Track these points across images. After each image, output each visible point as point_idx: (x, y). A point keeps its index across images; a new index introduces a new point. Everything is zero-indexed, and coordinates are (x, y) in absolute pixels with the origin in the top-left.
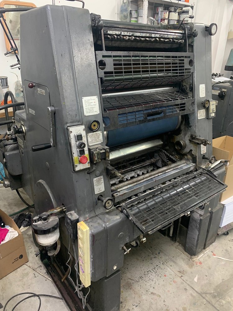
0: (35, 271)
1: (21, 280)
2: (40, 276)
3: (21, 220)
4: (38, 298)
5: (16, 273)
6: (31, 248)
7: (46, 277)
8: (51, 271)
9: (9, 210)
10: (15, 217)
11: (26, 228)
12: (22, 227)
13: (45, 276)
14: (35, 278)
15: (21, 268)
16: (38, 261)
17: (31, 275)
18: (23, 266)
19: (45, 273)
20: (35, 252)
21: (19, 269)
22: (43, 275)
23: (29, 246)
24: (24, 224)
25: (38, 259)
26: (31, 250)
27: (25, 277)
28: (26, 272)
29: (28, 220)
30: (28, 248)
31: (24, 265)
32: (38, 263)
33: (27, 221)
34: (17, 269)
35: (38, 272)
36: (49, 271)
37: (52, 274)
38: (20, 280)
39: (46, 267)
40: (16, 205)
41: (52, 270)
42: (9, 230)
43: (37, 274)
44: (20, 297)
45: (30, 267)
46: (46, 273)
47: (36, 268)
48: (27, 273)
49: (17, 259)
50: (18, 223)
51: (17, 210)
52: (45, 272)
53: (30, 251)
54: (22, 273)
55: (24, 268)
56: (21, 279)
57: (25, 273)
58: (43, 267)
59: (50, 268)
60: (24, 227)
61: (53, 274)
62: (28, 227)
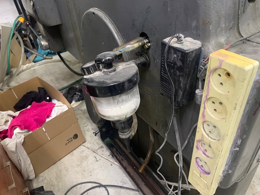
0: (96, 153)
1: (80, 165)
2: (102, 159)
3: (71, 94)
4: (104, 189)
5: (72, 156)
6: (87, 125)
7: (111, 161)
8: (117, 154)
9: (57, 85)
10: (64, 91)
11: (79, 103)
12: (73, 102)
13: (109, 160)
14: (97, 162)
15: (77, 149)
16: (98, 141)
17: (91, 158)
18: (79, 147)
19: (109, 156)
20: (93, 129)
21: (75, 152)
22: (107, 159)
23: (84, 123)
24: (75, 98)
25: (97, 139)
26: (87, 127)
27: (84, 161)
28: (84, 154)
29: (80, 94)
30: (84, 125)
31: (81, 147)
32: (97, 143)
33: (78, 94)
34: (73, 151)
35: (99, 154)
36: (114, 154)
37: (118, 157)
38: (78, 165)
39: (109, 148)
40: (64, 79)
41: (118, 152)
42: (55, 104)
43: (98, 158)
44: (80, 188)
45: (89, 149)
46: (111, 156)
47: (96, 149)
48: (86, 156)
49: (70, 140)
50: (68, 98)
51: (66, 84)
52: (109, 154)
53: (86, 129)
54: (80, 156)
55: (82, 150)
56: (79, 163)
57: (83, 157)
58: (105, 148)
59: (115, 149)
60: (76, 101)
61: (120, 157)
62: (81, 101)
